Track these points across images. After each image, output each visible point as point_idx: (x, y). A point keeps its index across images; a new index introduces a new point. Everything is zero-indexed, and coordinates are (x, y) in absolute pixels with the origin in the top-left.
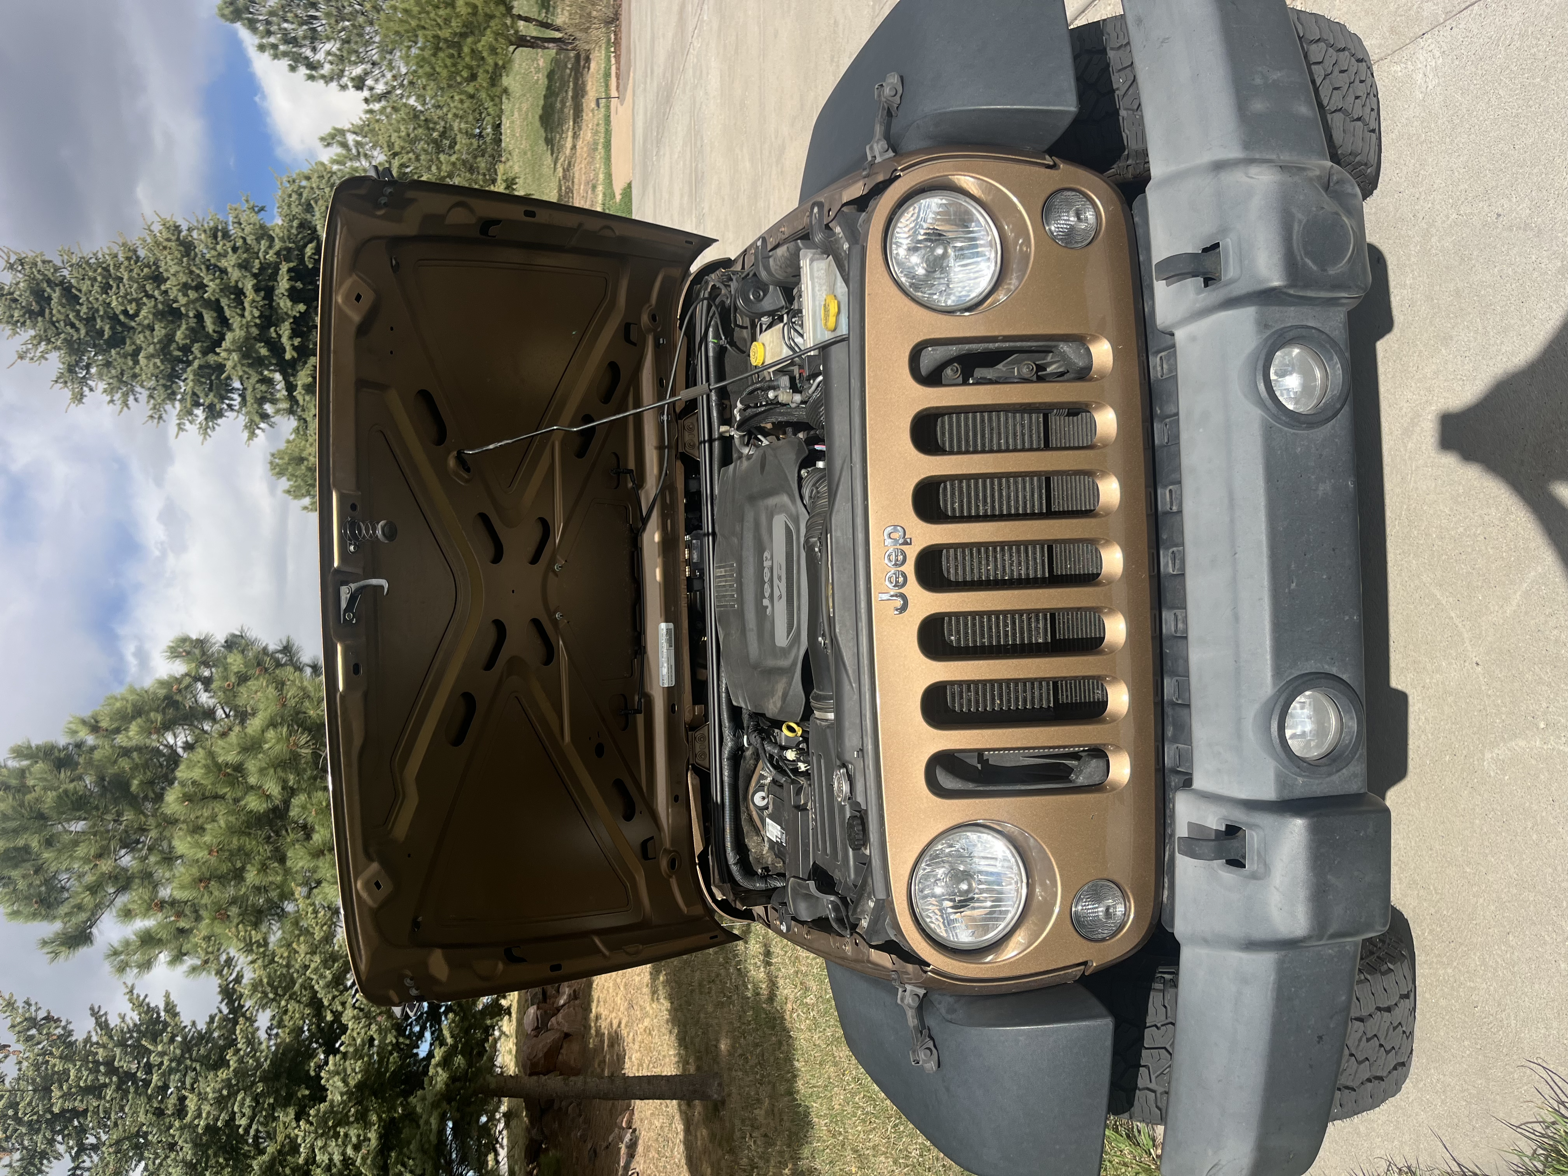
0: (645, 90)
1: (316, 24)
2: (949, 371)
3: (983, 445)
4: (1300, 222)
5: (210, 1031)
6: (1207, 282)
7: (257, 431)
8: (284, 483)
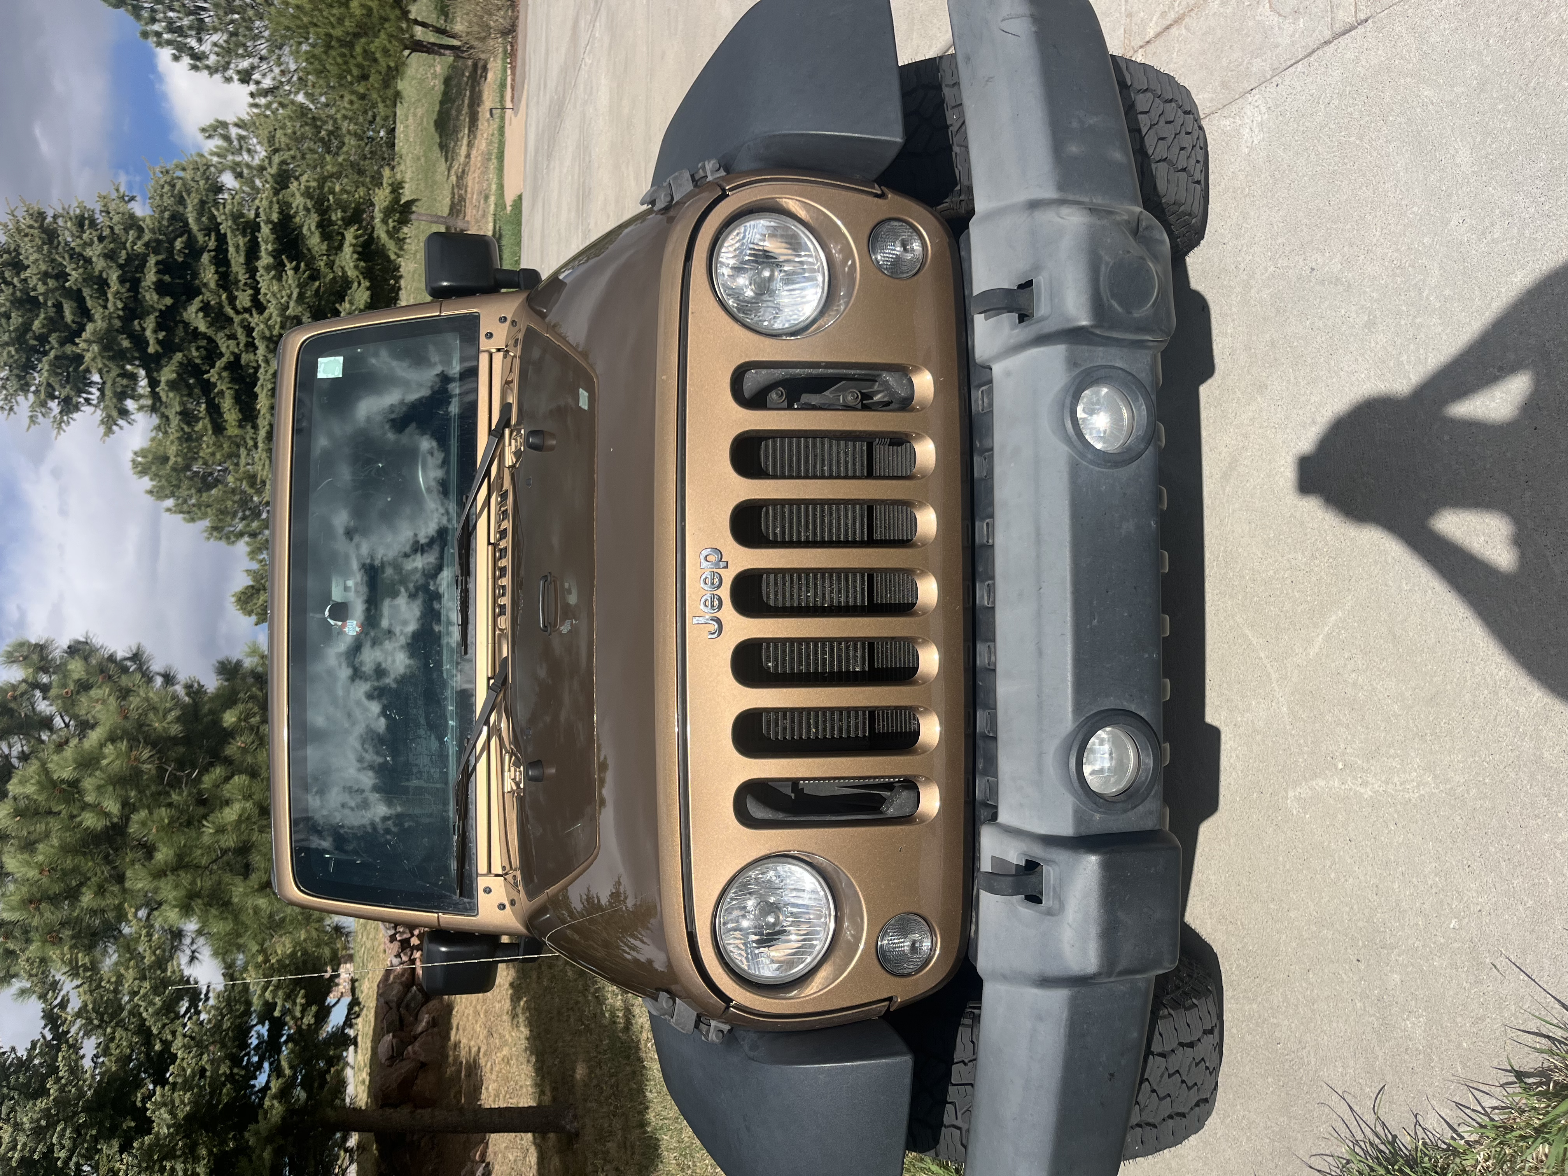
0: (538, 102)
1: (204, 15)
2: (773, 395)
3: (807, 470)
4: (1107, 264)
5: (30, 1058)
6: (1022, 318)
7: (115, 428)
8: (147, 483)
